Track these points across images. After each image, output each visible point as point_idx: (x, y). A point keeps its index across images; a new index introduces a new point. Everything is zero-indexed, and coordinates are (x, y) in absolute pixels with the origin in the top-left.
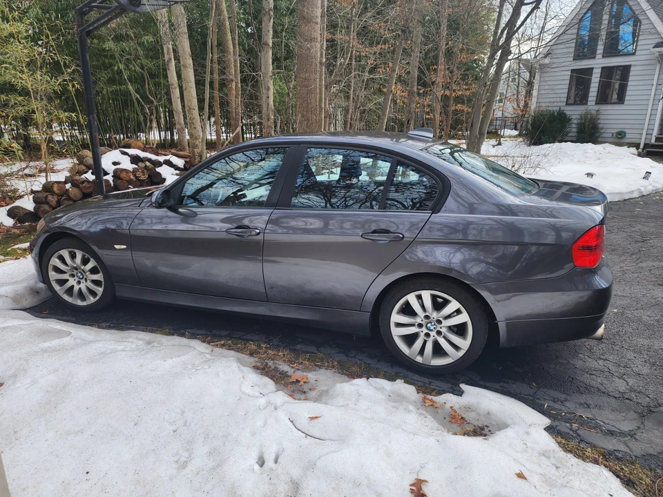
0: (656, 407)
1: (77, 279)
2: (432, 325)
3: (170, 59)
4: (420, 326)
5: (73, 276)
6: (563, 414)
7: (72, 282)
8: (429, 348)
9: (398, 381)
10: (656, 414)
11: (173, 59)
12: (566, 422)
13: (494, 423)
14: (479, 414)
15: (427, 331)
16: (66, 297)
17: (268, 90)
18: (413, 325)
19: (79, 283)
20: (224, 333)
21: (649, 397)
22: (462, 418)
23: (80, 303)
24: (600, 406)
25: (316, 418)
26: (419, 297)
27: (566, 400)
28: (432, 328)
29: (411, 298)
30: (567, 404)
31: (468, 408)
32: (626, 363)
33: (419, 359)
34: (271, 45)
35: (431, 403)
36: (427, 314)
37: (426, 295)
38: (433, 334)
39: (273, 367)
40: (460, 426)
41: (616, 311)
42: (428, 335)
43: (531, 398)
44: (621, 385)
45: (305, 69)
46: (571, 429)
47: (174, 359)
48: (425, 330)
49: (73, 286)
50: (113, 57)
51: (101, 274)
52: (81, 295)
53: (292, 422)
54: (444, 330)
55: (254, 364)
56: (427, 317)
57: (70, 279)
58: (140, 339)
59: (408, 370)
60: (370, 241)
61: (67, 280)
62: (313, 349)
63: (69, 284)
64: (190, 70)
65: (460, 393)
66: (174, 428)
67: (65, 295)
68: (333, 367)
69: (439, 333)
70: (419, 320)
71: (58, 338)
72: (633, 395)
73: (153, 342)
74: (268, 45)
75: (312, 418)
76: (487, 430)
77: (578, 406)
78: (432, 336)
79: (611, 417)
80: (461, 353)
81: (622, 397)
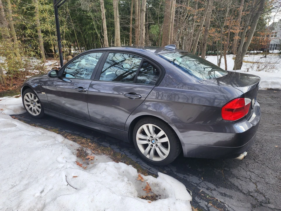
0: (266, 203)
1: (34, 105)
2: (154, 141)
3: (104, 18)
4: (149, 141)
5: (32, 103)
6: (208, 197)
7: (32, 106)
8: (152, 152)
9: (130, 166)
10: (263, 207)
11: (105, 18)
12: (206, 201)
13: (164, 195)
14: (160, 189)
15: (152, 144)
16: (30, 112)
17: (143, 31)
18: (146, 140)
19: (34, 106)
20: (78, 133)
21: (265, 197)
22: (150, 189)
23: (34, 114)
24: (232, 197)
25: (77, 177)
26: (148, 127)
27: (215, 190)
28: (154, 142)
29: (144, 127)
30: (214, 192)
31: (157, 185)
32: (264, 175)
33: (148, 156)
34: (145, 10)
35: (140, 179)
36: (151, 135)
37: (151, 126)
38: (154, 145)
39: (84, 151)
40: (146, 193)
41: (277, 146)
42: (152, 145)
43: (195, 185)
44: (252, 187)
45: (167, 22)
46: (207, 206)
47: (42, 142)
48: (150, 143)
49: (32, 108)
50: (91, 19)
51: (40, 104)
52: (34, 111)
53: (66, 177)
54: (159, 144)
55: (78, 148)
56: (152, 137)
57: (31, 104)
58: (40, 132)
59: (143, 161)
60: (128, 98)
61: (30, 105)
62: (108, 145)
63: (30, 107)
64: (118, 23)
65: (156, 176)
66: (21, 171)
67: (30, 111)
68: (110, 154)
69: (157, 145)
70: (148, 138)
71: (10, 127)
72: (256, 194)
73: (44, 133)
74: (144, 10)
75: (74, 177)
76: (159, 197)
77: (219, 194)
78: (153, 146)
79: (235, 204)
80: (165, 157)
81: (249, 194)
